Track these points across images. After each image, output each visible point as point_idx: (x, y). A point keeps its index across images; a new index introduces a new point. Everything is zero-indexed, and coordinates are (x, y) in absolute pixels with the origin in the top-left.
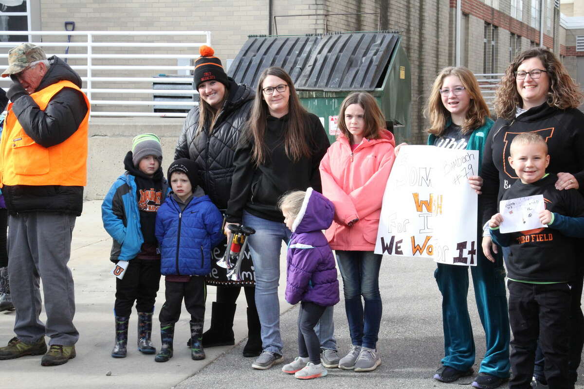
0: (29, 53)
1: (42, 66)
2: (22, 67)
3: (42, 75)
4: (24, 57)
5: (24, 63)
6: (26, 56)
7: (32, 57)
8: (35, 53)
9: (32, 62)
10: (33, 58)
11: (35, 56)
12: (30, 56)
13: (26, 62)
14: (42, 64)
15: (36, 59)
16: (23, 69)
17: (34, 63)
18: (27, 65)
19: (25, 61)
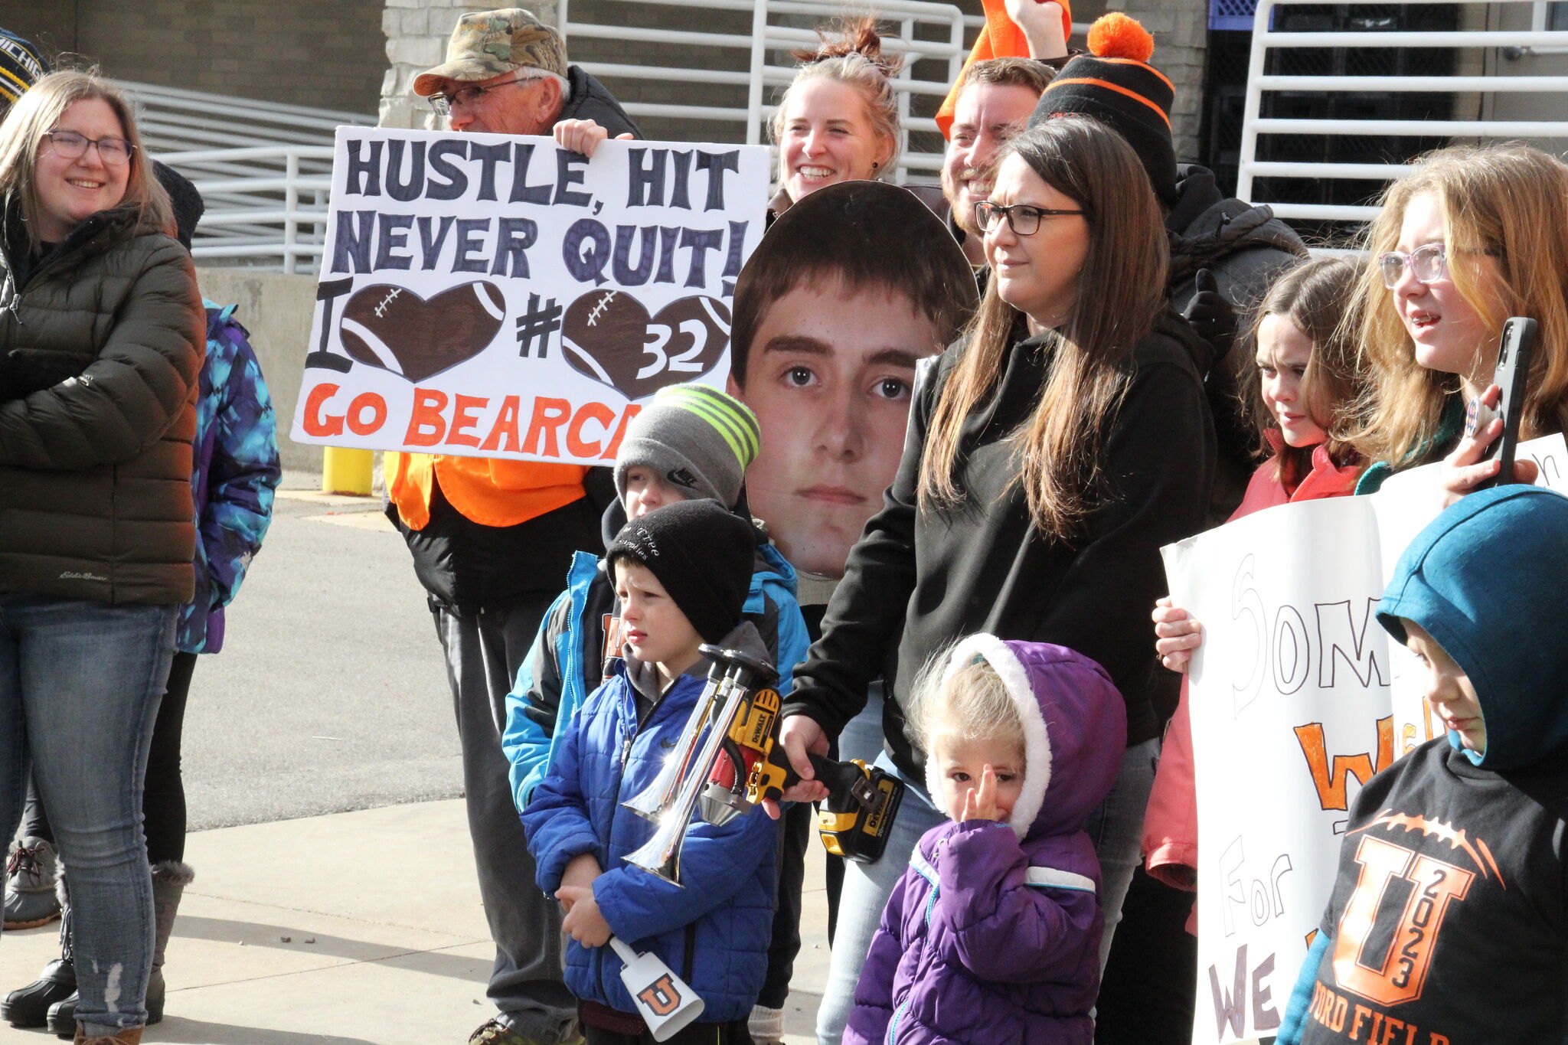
0: (525, 35)
1: (552, 93)
2: (489, 66)
3: (539, 118)
4: (506, 41)
5: (500, 59)
6: (513, 43)
7: (529, 50)
8: (542, 41)
9: (526, 64)
10: (534, 55)
11: (539, 50)
12: (525, 45)
13: (507, 60)
14: (550, 85)
15: (539, 62)
16: (494, 75)
17: (530, 72)
18: (507, 67)
19: (505, 54)
